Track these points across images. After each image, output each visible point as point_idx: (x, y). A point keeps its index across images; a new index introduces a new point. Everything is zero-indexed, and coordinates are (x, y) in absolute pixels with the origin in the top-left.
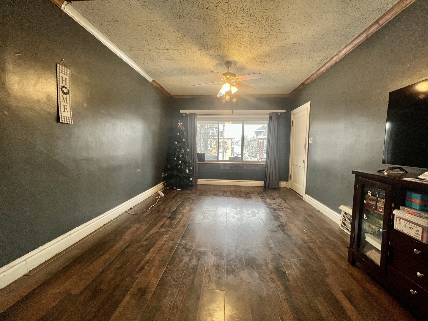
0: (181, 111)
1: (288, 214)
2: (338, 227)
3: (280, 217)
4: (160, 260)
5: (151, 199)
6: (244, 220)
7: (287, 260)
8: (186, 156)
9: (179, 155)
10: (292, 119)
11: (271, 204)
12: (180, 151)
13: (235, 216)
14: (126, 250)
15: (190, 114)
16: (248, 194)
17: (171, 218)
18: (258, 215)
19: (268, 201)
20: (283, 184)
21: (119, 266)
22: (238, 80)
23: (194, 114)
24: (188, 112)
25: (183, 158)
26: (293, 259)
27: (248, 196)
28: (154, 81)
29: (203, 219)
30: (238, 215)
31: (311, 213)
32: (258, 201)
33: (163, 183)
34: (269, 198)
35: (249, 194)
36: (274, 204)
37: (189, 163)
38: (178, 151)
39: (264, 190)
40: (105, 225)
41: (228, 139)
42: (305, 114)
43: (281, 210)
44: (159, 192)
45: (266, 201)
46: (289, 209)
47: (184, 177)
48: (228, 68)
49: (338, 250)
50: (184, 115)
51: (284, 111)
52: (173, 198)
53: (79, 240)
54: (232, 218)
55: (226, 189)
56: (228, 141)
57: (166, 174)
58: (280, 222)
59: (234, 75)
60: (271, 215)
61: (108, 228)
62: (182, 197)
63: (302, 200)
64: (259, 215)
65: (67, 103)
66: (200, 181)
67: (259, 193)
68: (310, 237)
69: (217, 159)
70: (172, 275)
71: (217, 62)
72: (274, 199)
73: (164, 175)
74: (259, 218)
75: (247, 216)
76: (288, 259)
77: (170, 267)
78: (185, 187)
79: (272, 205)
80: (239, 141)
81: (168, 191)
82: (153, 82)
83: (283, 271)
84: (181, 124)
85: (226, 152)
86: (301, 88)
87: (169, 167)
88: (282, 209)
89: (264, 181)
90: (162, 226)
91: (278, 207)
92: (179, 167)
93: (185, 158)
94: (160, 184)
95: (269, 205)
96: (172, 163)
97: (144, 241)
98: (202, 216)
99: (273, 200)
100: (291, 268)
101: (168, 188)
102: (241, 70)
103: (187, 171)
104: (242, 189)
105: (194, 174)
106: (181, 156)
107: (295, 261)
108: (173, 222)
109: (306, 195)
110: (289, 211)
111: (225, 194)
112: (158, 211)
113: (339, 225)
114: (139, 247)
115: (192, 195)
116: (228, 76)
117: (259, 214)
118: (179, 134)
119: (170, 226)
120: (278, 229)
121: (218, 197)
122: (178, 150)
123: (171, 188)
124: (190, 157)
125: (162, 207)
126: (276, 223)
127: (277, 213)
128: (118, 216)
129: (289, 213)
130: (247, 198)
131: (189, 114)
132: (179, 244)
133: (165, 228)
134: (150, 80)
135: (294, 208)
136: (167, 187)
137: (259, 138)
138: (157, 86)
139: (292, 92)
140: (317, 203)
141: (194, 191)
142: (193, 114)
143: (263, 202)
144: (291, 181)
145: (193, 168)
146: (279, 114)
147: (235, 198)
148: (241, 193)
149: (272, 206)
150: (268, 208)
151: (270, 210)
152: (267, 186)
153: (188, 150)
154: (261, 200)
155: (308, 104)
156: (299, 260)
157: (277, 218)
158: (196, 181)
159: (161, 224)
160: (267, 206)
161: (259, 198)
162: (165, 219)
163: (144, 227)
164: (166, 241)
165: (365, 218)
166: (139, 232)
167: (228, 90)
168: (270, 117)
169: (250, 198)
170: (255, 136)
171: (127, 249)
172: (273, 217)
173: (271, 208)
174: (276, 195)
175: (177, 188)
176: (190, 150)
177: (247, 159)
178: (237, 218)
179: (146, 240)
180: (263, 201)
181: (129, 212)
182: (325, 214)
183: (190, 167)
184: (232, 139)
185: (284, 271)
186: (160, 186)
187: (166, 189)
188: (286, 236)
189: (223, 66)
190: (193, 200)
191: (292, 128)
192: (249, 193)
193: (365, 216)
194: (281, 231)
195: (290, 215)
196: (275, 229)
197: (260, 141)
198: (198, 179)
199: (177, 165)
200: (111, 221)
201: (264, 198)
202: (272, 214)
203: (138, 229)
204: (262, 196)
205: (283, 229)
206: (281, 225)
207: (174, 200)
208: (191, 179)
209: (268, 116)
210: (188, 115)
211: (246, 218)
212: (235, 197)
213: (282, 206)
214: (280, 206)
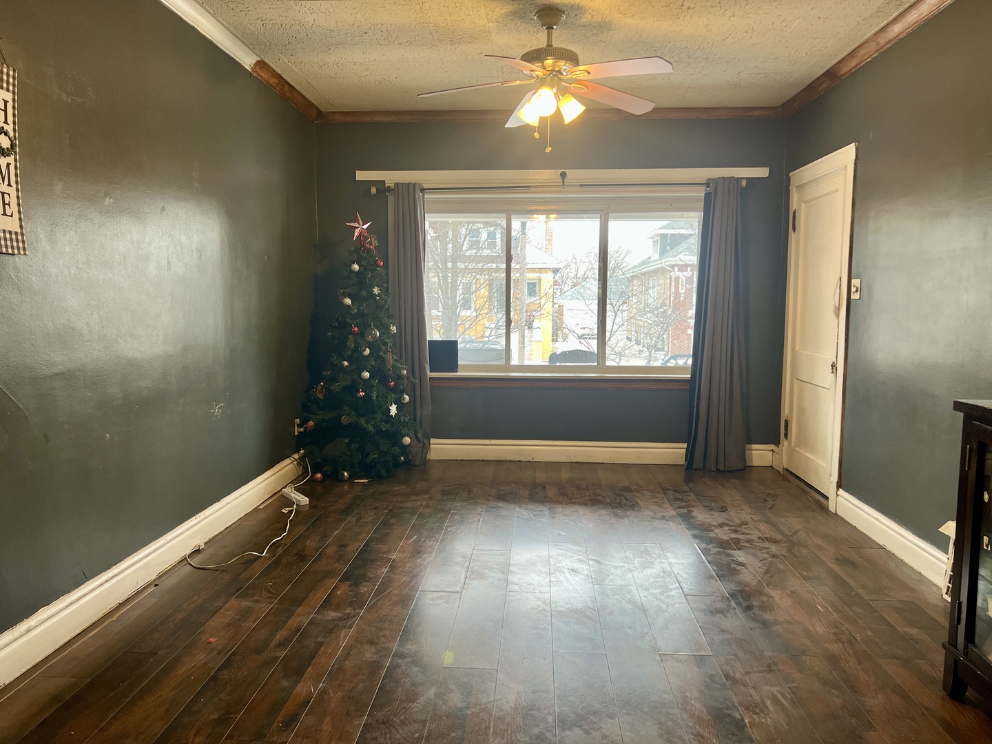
0: (361, 175)
1: (770, 559)
2: (939, 597)
3: (739, 568)
4: (343, 698)
5: (262, 516)
6: (612, 580)
7: (752, 691)
8: (387, 351)
9: (357, 351)
10: (794, 205)
11: (712, 525)
12: (362, 335)
13: (578, 566)
14: (225, 675)
15: (397, 185)
16: (625, 493)
17: (355, 576)
18: (660, 562)
19: (701, 515)
20: (760, 454)
21: (214, 716)
22: (585, 76)
23: (411, 187)
24: (390, 177)
25: (375, 360)
26: (772, 685)
27: (624, 502)
28: (261, 64)
29: (466, 578)
30: (591, 563)
31: (851, 554)
32: (663, 518)
33: (296, 456)
34: (704, 507)
35: (627, 494)
36: (721, 525)
37: (400, 377)
38: (354, 334)
39: (688, 480)
40: (120, 604)
41: (541, 270)
42: (837, 191)
43: (747, 544)
44: (287, 490)
45: (693, 517)
46: (776, 542)
47: (379, 432)
48: (550, 28)
49: (922, 662)
50: (373, 190)
51: (763, 172)
52: (346, 511)
53: (52, 650)
54: (567, 574)
55: (541, 476)
56: (540, 280)
57: (311, 423)
58: (739, 583)
59: (573, 59)
60: (709, 562)
61: (136, 613)
62: (377, 508)
63: (825, 509)
64: (667, 564)
65: (9, 185)
66: (442, 448)
67: (665, 490)
68: (836, 627)
69: (502, 362)
70: (390, 732)
71: (509, 8)
72: (724, 509)
73: (299, 426)
74: (664, 572)
75: (620, 567)
76: (754, 688)
77: (379, 715)
78: (383, 472)
79: (712, 531)
80: (585, 279)
81: (319, 488)
82: (258, 67)
83: (734, 718)
84: (365, 227)
85: (530, 326)
86: (824, 86)
87: (321, 396)
88: (749, 541)
89: (685, 445)
90: (327, 604)
91: (733, 536)
92: (362, 394)
93: (383, 360)
94: (287, 461)
95: (702, 532)
96: (333, 379)
97: (277, 647)
98: (464, 570)
99: (717, 514)
100: (762, 711)
101: (319, 475)
102: (595, 31)
103: (393, 410)
104: (603, 476)
105: (415, 419)
106: (367, 351)
107: (776, 693)
108: (363, 589)
109: (841, 492)
110: (774, 548)
111: (537, 493)
112: (302, 557)
113: (941, 589)
114: (267, 664)
115: (414, 498)
116: (549, 62)
117: (663, 561)
118: (356, 267)
119: (357, 602)
120: (729, 606)
121: (512, 506)
122: (356, 329)
123: (333, 477)
124: (401, 358)
125: (311, 543)
126: (723, 588)
127: (729, 555)
128: (160, 577)
129: (774, 556)
130: (620, 506)
131: (392, 185)
132: (396, 652)
133: (337, 608)
134: (247, 60)
135: (794, 539)
136: (314, 473)
137: (673, 266)
138: (272, 81)
139: (794, 99)
140: (877, 519)
141: (420, 485)
142: (408, 185)
143: (680, 520)
144: (790, 444)
145: (413, 399)
146: (744, 183)
147: (577, 507)
148: (598, 491)
149: (712, 535)
150: (697, 541)
151: (703, 546)
152: (698, 463)
153: (394, 329)
154: (673, 512)
155: (848, 153)
156: (790, 688)
157: (727, 571)
158: (426, 448)
159: (320, 596)
160: (696, 532)
161: (667, 505)
162: (332, 583)
163: (265, 608)
164: (349, 648)
165: (985, 548)
166: (250, 624)
167: (549, 112)
168: (707, 196)
169: (633, 506)
170: (657, 256)
171: (225, 672)
172: (715, 568)
173: (710, 541)
174: (730, 494)
175: (351, 477)
176: (399, 329)
177: (620, 355)
178: (586, 572)
179: (282, 645)
180: (680, 515)
181: (195, 561)
182: (902, 558)
183: (402, 392)
184: (556, 271)
185: (739, 717)
186: (287, 467)
187: (313, 480)
188: (754, 625)
189: (531, 19)
190: (422, 516)
191: (793, 237)
192: (628, 489)
193: (986, 539)
194: (738, 611)
195: (774, 560)
196: (720, 605)
197: (677, 279)
198: (433, 441)
199: (353, 388)
200: (139, 592)
201: (687, 507)
202: (710, 559)
203: (245, 614)
204: (677, 499)
205: (745, 604)
206: (741, 592)
207: (351, 519)
208: (407, 440)
209: (700, 193)
210: (389, 190)
211: (618, 572)
212: (575, 503)
213: (748, 534)
214: (743, 534)
